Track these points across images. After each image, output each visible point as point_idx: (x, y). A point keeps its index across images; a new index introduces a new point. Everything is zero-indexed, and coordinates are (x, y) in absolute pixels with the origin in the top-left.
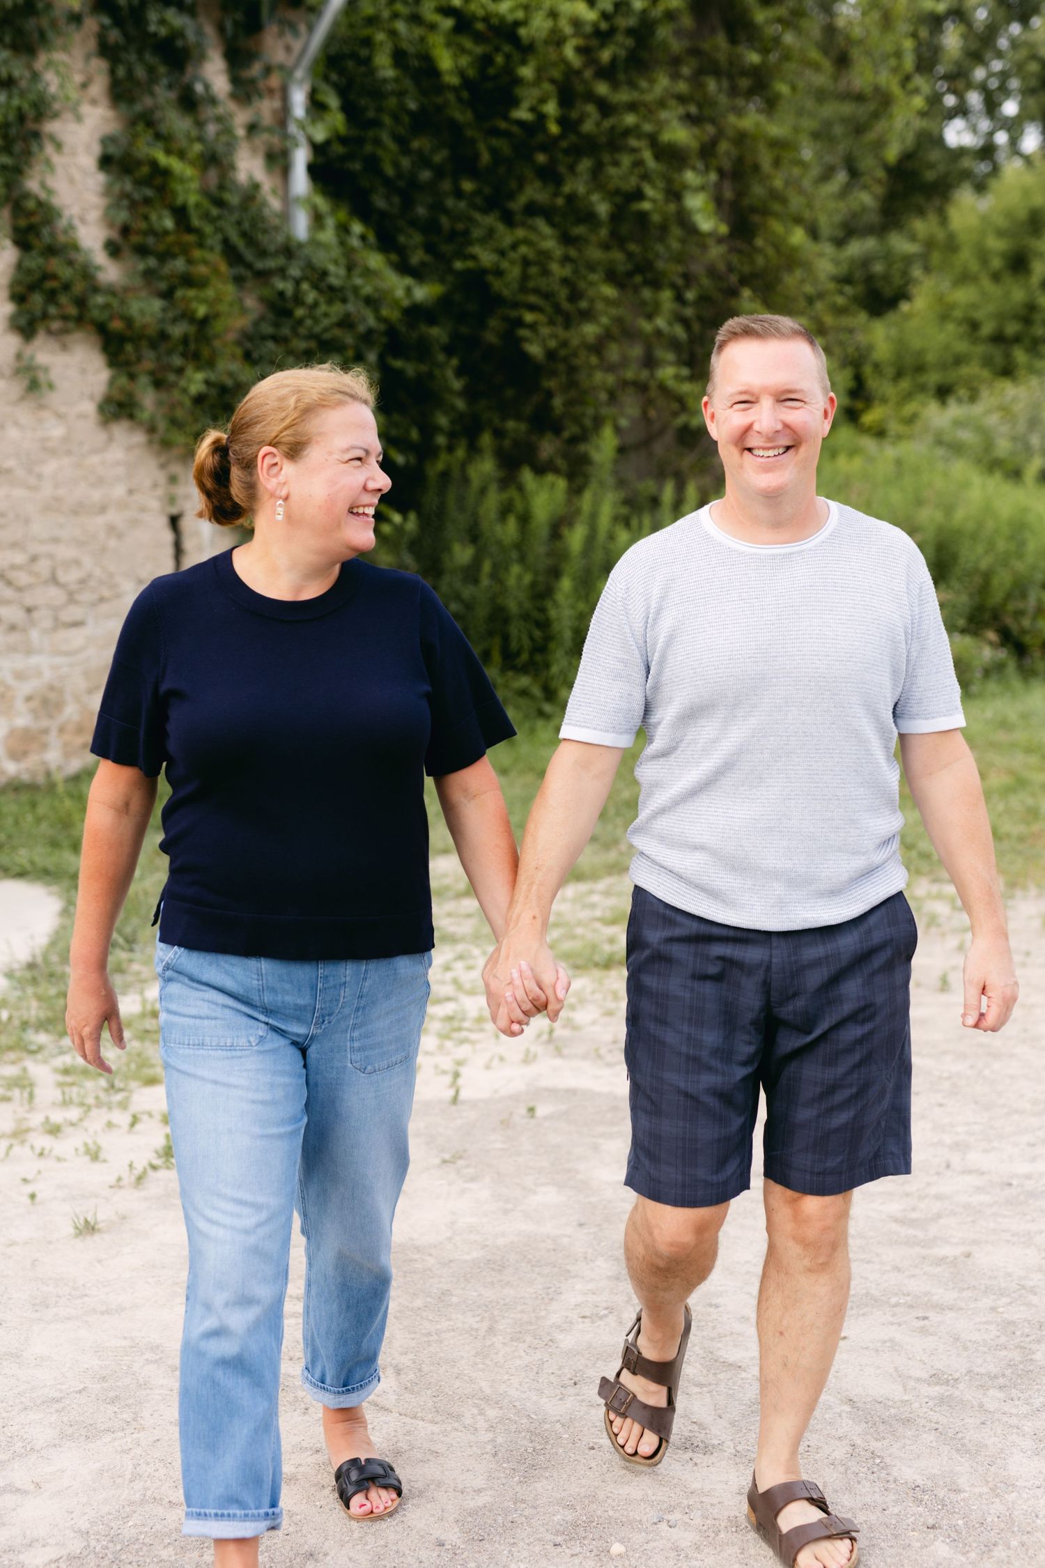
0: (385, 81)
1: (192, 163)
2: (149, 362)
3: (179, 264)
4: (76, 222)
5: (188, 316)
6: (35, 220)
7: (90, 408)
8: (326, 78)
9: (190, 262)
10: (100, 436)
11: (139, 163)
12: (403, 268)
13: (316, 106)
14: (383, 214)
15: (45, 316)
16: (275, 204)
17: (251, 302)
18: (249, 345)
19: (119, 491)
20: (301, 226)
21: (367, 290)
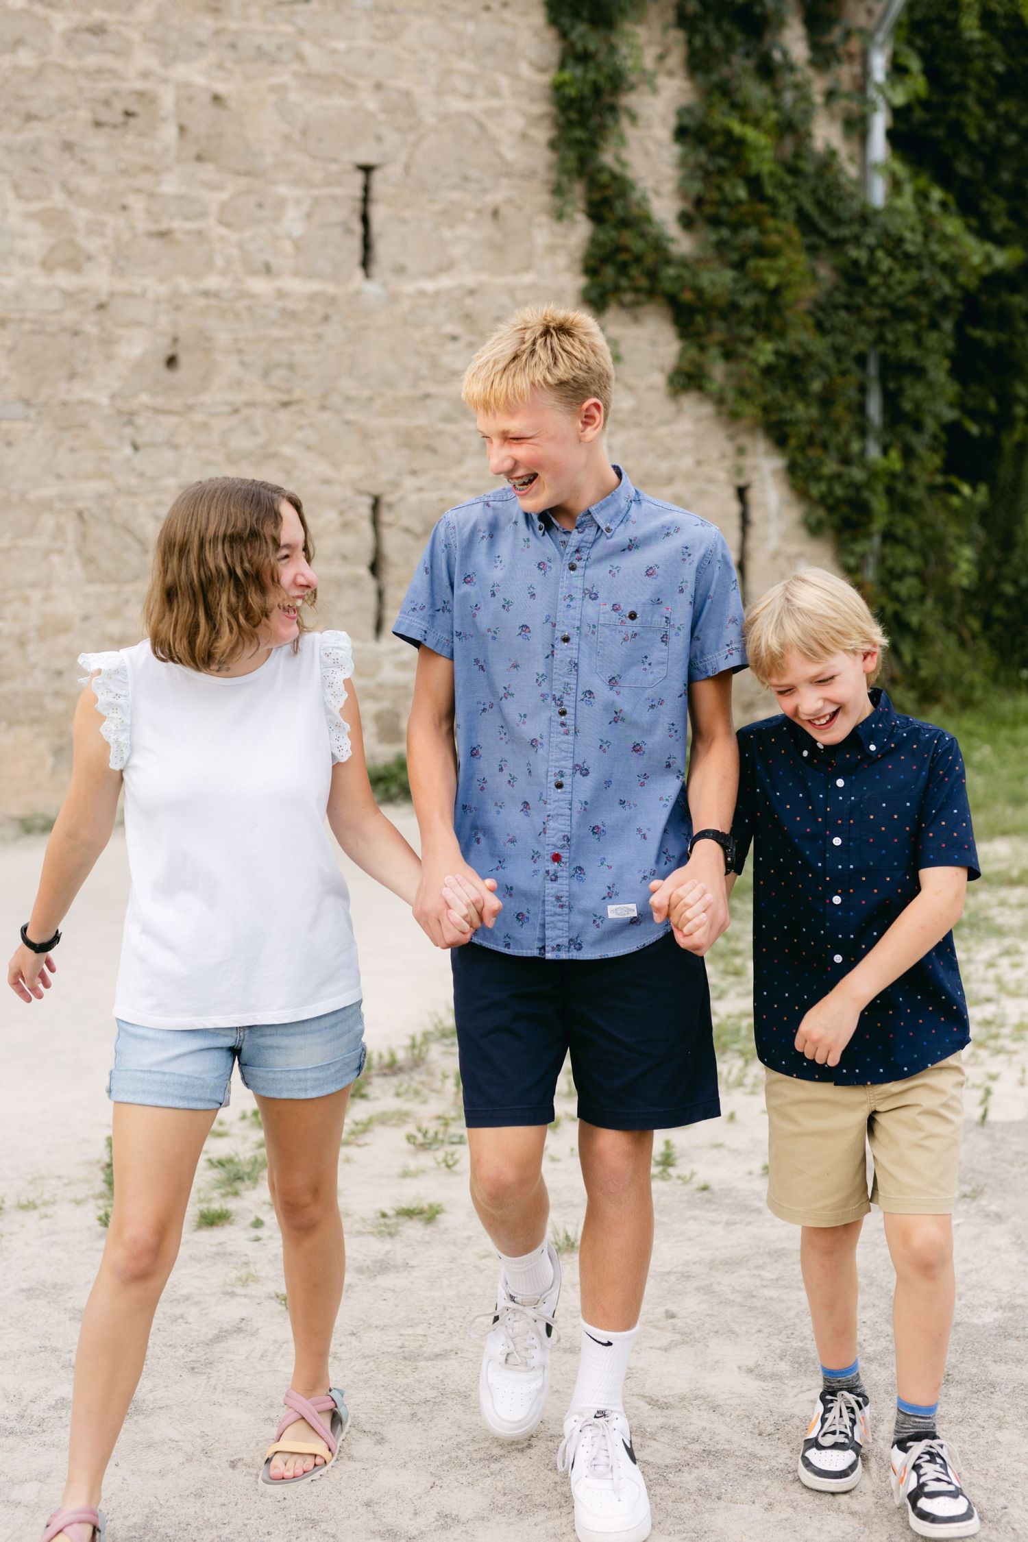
0: (971, 42)
1: (767, 132)
2: (719, 332)
3: (752, 234)
4: (650, 195)
5: (760, 286)
6: (609, 193)
7: (659, 380)
8: (910, 43)
9: (763, 231)
10: (670, 408)
11: (713, 133)
12: (984, 233)
13: (897, 70)
14: (966, 181)
15: (617, 289)
16: (852, 171)
17: (824, 271)
18: (820, 315)
19: (687, 462)
20: (878, 193)
21: (944, 256)
